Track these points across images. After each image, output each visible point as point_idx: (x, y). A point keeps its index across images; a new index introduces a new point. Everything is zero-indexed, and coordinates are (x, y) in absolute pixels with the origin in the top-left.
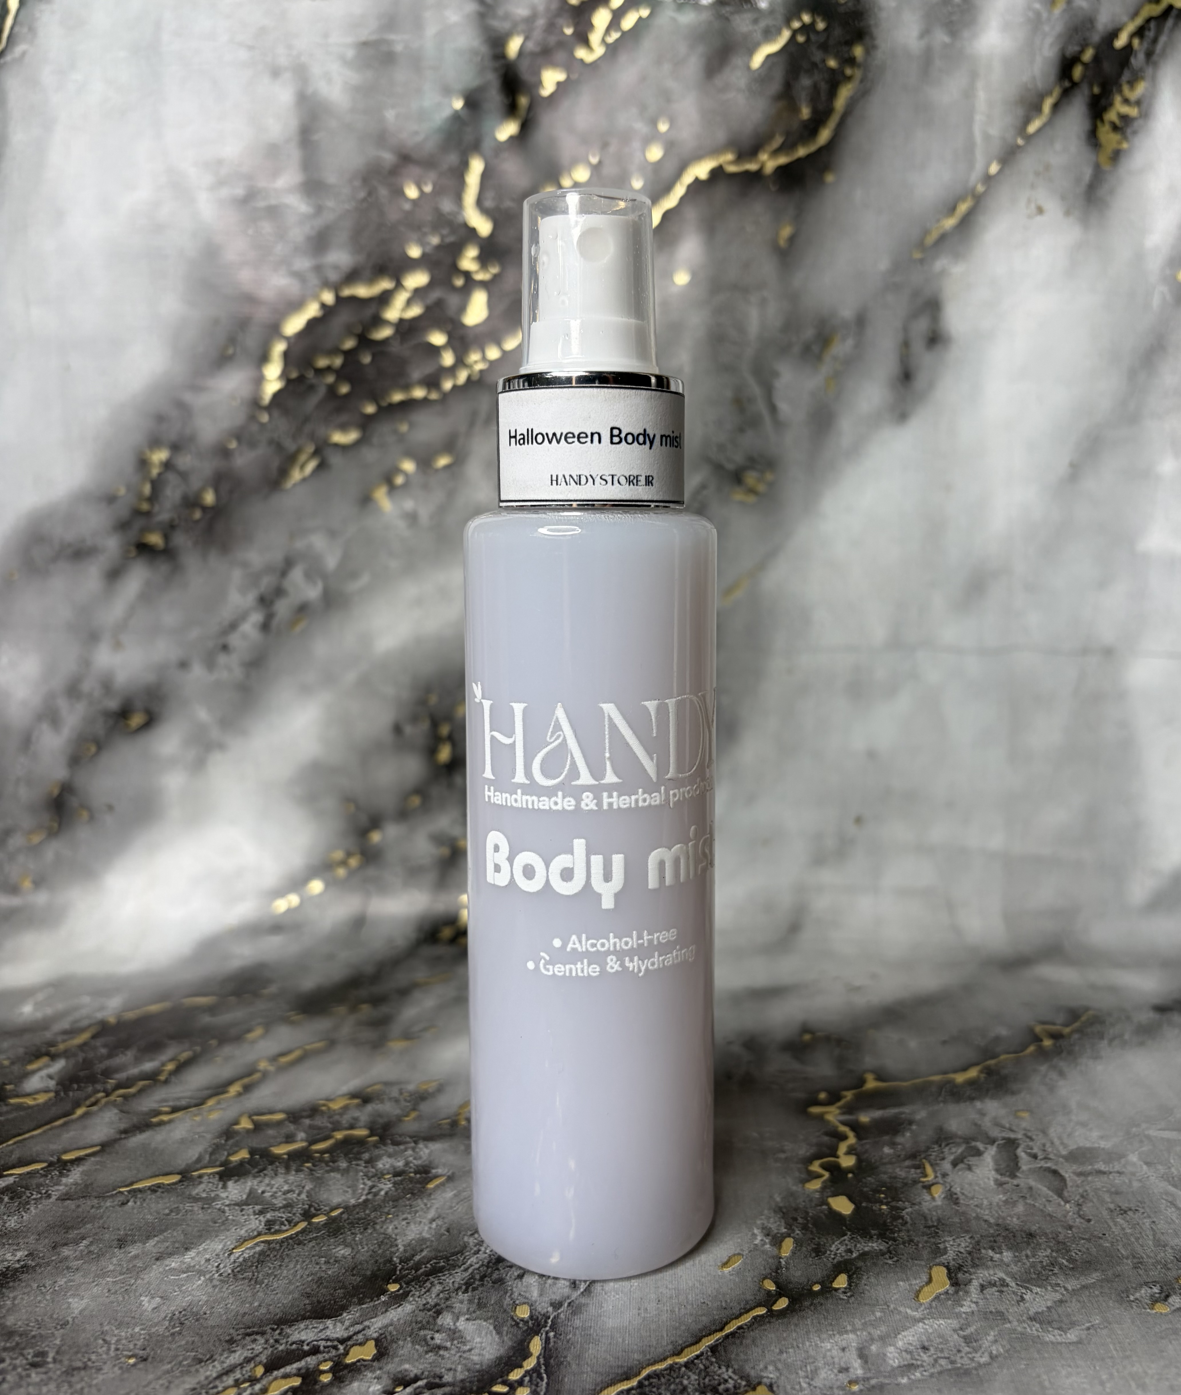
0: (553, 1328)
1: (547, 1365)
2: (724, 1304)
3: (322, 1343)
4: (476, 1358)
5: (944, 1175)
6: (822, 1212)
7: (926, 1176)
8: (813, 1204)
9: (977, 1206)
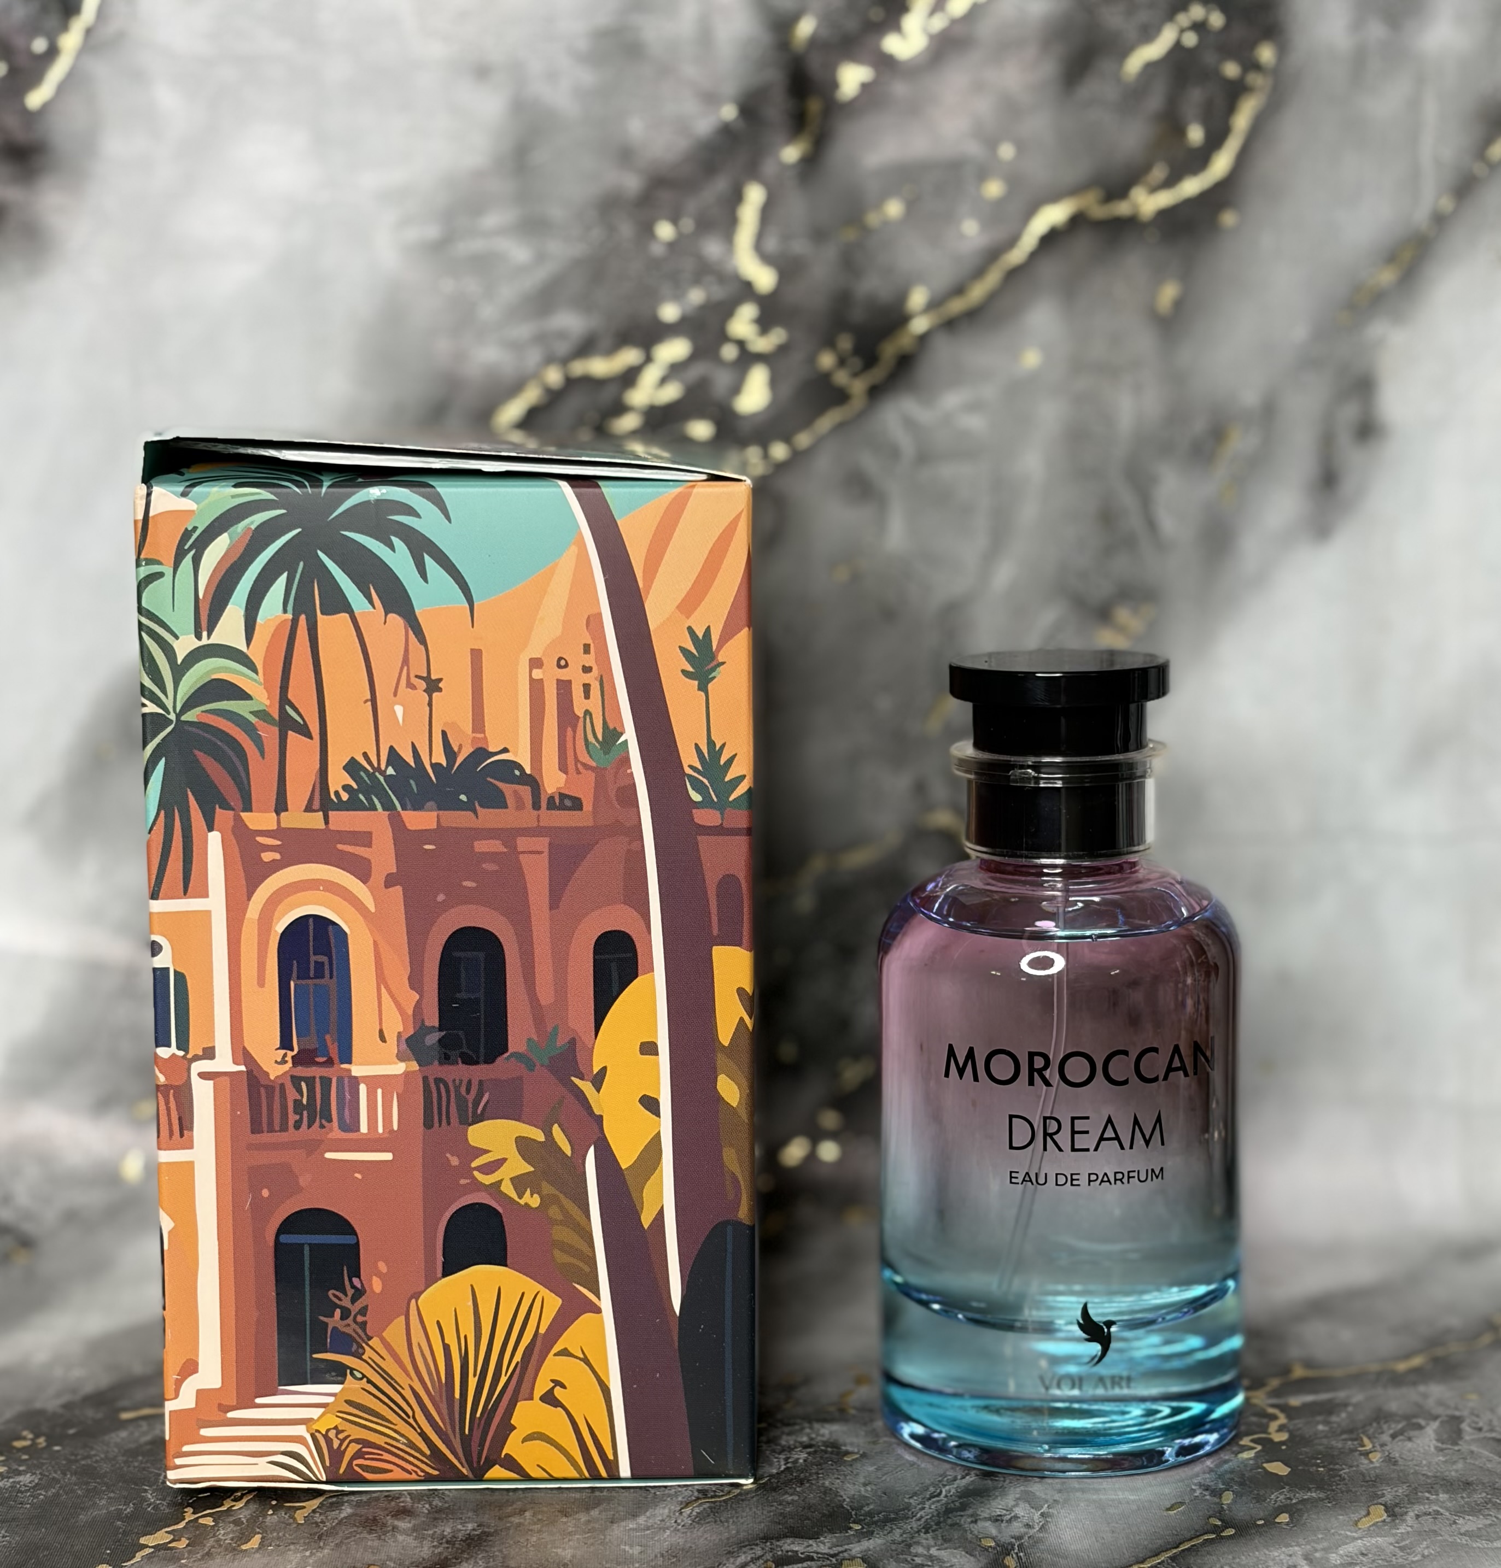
2: (1174, 1532)
5: (1382, 1445)
6: (1259, 1473)
7: (1363, 1446)
8: (1248, 1469)
9: (1416, 1465)
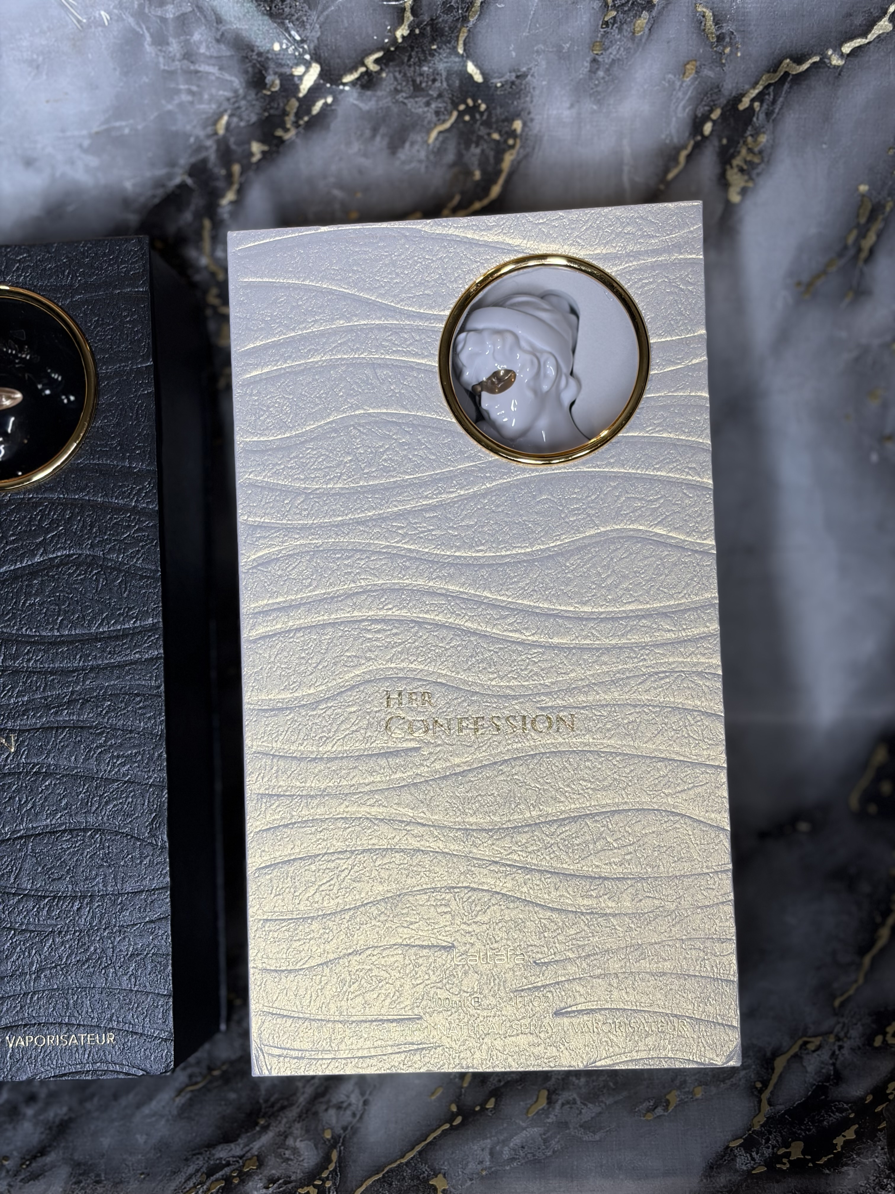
0: (343, 1144)
1: (340, 1167)
3: (231, 1159)
4: (306, 1165)
